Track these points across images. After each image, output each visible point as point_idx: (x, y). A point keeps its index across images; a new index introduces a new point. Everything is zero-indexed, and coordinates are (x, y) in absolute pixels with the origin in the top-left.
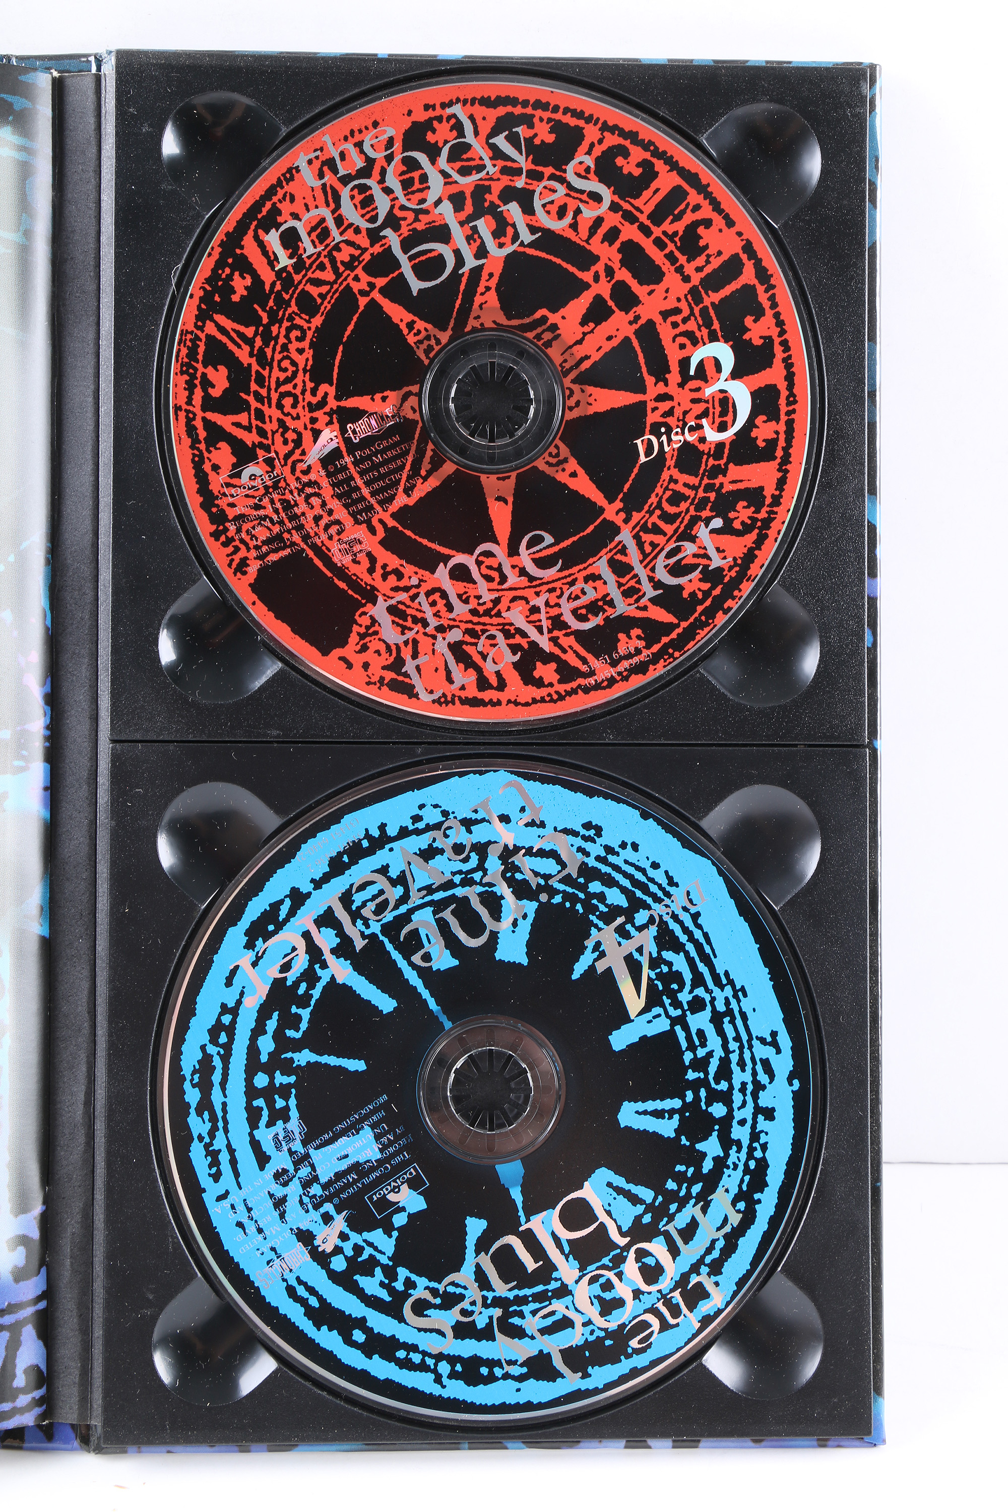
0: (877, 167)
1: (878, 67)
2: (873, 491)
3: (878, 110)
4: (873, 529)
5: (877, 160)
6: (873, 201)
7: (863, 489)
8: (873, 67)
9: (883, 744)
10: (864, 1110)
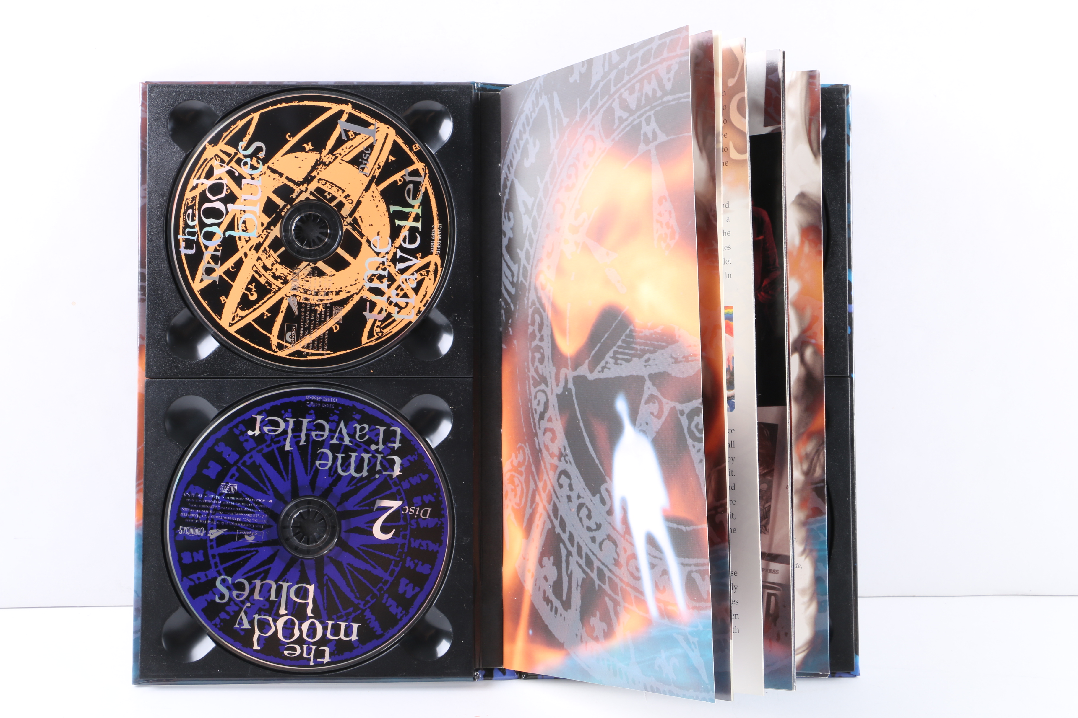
0: (850, 129)
1: (850, 87)
2: (850, 267)
3: (850, 104)
4: (850, 283)
5: (850, 126)
6: (849, 143)
7: (846, 267)
8: (847, 86)
9: (855, 376)
10: (849, 532)
